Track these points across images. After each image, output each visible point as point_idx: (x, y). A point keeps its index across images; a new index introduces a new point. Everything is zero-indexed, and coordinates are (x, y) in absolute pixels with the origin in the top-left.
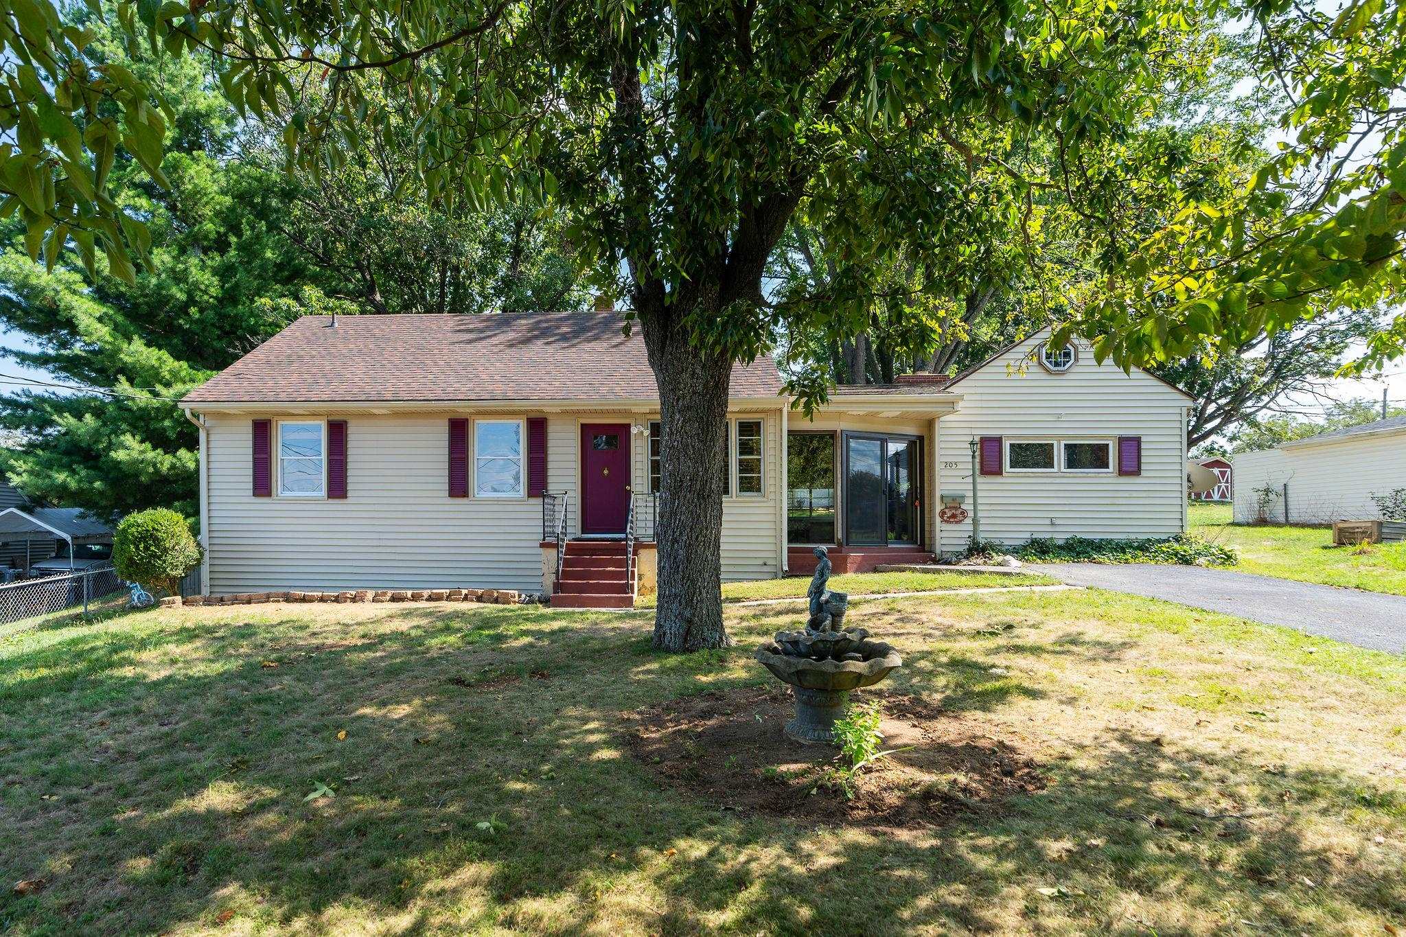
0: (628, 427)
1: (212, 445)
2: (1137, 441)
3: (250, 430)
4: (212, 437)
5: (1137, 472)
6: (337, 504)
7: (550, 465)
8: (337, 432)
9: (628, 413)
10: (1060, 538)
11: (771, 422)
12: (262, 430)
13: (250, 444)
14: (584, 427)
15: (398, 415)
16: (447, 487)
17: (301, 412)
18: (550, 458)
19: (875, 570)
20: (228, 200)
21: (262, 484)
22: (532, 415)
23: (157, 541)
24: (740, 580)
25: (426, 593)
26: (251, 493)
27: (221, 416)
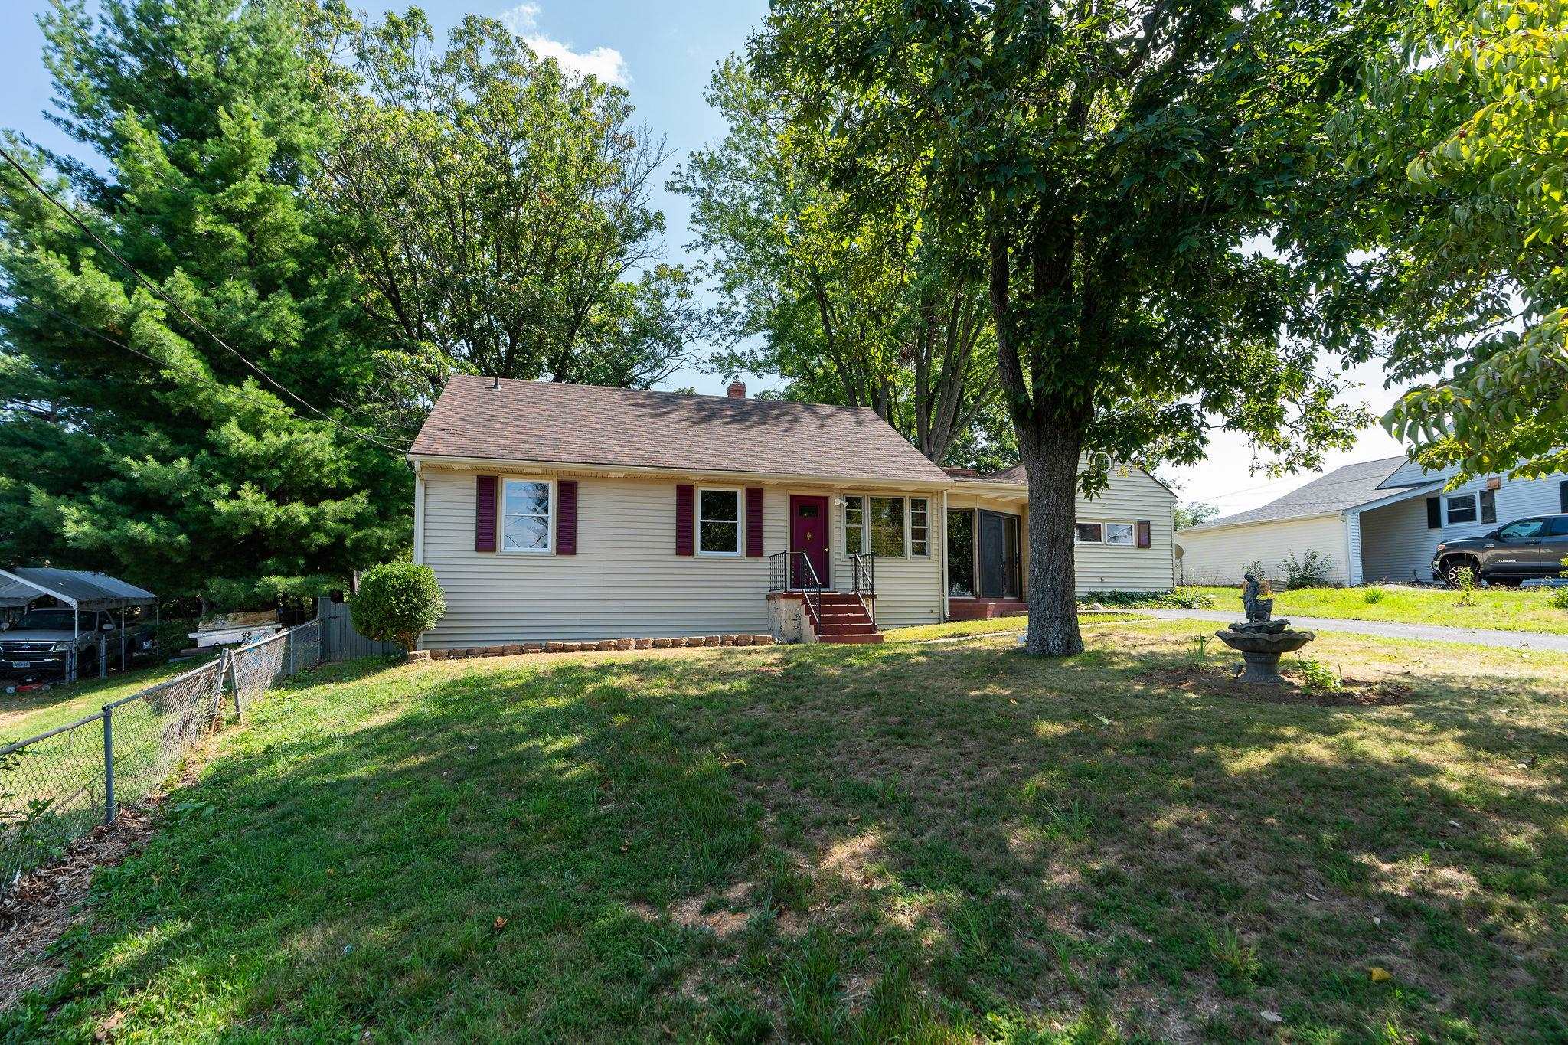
0: (826, 499)
1: (430, 498)
2: (1148, 524)
3: (474, 485)
4: (430, 491)
5: (1148, 546)
6: (566, 560)
7: (765, 529)
8: (568, 491)
9: (829, 488)
10: (1107, 591)
11: (935, 501)
12: (487, 488)
13: (474, 499)
14: (793, 498)
15: (631, 479)
16: (674, 546)
17: (535, 471)
18: (766, 522)
19: (1002, 616)
20: (311, 240)
21: (486, 539)
22: (751, 486)
23: (418, 592)
24: (912, 625)
25: (685, 640)
26: (474, 548)
27: (444, 470)
